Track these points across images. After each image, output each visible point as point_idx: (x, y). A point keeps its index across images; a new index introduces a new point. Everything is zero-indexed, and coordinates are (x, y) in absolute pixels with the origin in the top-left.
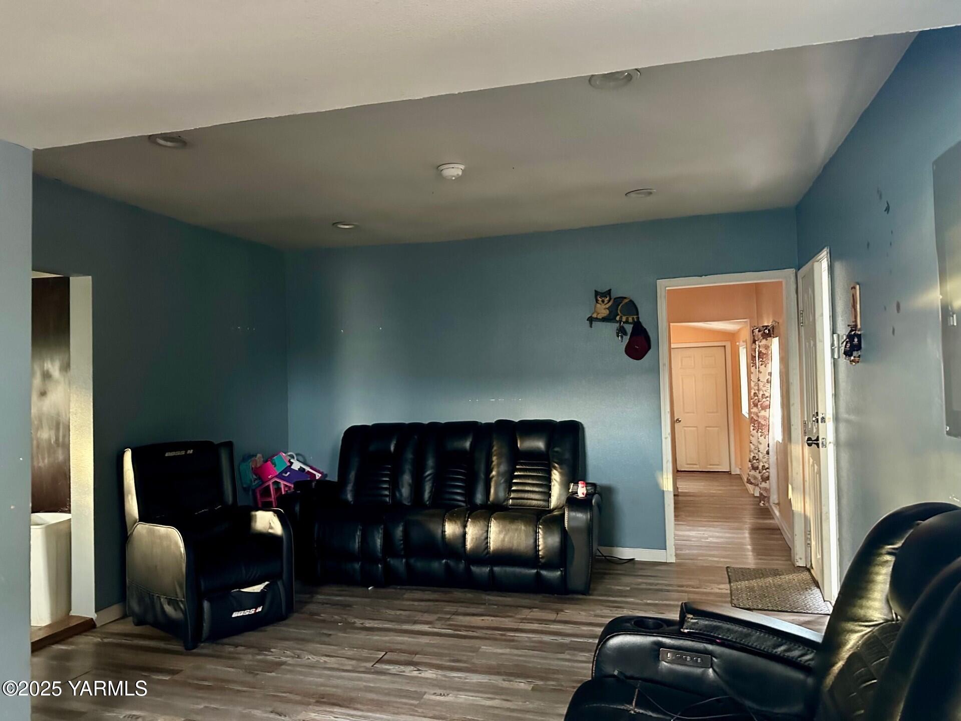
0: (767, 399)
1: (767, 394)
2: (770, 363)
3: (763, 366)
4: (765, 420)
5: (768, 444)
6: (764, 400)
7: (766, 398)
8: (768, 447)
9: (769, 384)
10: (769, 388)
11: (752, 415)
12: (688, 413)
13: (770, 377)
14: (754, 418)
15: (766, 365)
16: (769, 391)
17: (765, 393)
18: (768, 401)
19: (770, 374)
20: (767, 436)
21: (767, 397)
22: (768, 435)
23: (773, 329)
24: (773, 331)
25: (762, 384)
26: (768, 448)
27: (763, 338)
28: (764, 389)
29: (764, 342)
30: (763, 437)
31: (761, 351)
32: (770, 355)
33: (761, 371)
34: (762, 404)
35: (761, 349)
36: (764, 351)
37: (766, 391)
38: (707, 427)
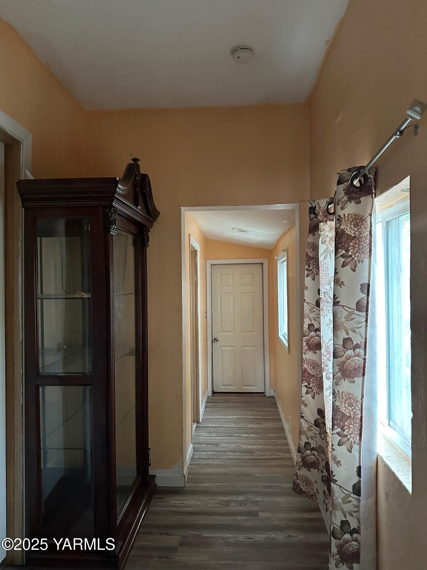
0: (357, 350)
1: (357, 340)
2: (366, 261)
3: (348, 268)
4: (350, 405)
5: (359, 468)
6: (350, 352)
7: (354, 348)
8: (359, 474)
9: (364, 314)
10: (364, 324)
11: (305, 366)
12: (225, 331)
13: (365, 296)
14: (309, 371)
15: (356, 266)
16: (362, 331)
17: (351, 335)
18: (358, 355)
19: (367, 288)
20: (356, 447)
21: (357, 346)
22: (360, 444)
23: (376, 174)
24: (375, 180)
25: (345, 313)
26: (356, 479)
27: (350, 199)
28: (348, 325)
29: (351, 208)
30: (344, 448)
31: (343, 231)
32: (368, 241)
33: (342, 279)
34: (344, 362)
35: (342, 227)
36: (350, 230)
37: (354, 331)
38: (243, 346)
